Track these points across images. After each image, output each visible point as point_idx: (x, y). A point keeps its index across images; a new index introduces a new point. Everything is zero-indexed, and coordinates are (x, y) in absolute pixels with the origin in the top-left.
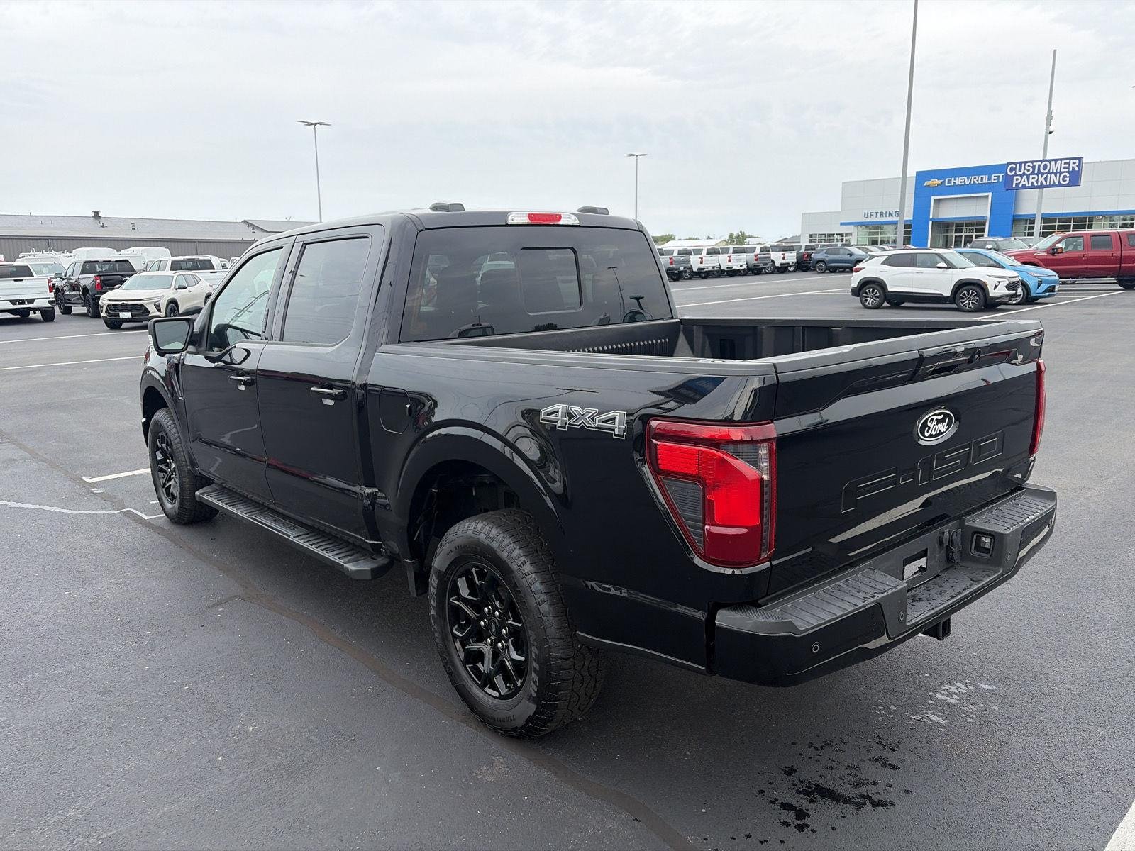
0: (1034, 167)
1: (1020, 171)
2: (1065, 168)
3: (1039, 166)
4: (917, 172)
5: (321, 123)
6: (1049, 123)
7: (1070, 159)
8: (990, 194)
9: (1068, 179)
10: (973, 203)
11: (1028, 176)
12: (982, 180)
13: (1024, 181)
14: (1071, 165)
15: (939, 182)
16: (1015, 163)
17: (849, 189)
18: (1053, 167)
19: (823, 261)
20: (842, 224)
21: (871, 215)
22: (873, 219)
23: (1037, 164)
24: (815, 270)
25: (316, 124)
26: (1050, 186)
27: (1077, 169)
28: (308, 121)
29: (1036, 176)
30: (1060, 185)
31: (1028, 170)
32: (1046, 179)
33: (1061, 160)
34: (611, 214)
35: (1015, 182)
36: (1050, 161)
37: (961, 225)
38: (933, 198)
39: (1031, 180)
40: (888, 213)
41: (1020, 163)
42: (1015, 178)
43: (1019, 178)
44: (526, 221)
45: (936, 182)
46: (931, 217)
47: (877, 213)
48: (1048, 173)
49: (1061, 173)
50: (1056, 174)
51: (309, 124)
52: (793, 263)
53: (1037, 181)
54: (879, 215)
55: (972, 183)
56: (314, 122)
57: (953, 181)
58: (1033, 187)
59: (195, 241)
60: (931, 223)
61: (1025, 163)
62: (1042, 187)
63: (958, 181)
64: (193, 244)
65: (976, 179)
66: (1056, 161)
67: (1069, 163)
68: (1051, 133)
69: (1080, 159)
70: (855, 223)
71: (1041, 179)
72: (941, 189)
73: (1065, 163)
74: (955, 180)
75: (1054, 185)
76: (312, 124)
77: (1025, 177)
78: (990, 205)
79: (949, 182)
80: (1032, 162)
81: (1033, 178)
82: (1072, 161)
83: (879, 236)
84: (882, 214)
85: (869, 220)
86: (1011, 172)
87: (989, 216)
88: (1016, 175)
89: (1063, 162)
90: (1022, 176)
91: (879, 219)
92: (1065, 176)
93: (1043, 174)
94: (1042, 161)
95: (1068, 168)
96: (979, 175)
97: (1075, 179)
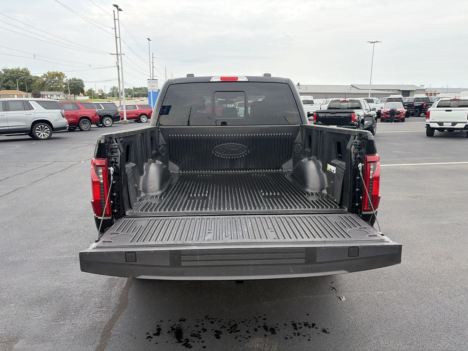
5: (377, 42)
25: (375, 42)
28: (372, 41)
34: (272, 76)
44: (220, 80)
51: (372, 43)
56: (374, 42)
59: (326, 93)
64: (325, 94)
76: (373, 43)
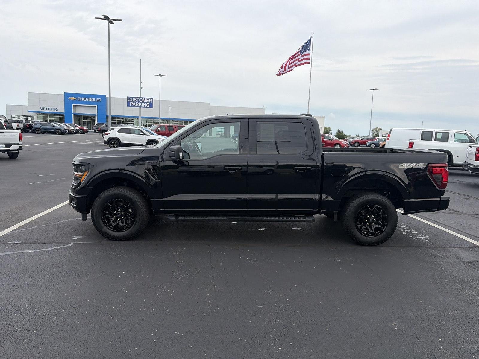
0: (137, 99)
1: (132, 100)
2: (148, 101)
3: (139, 99)
4: (65, 93)
6: (141, 85)
7: (149, 98)
8: (97, 106)
9: (149, 105)
10: (90, 108)
11: (135, 102)
12: (93, 100)
13: (134, 104)
14: (150, 101)
15: (75, 98)
16: (130, 97)
17: (31, 96)
18: (143, 100)
19: (39, 128)
20: (29, 111)
21: (44, 109)
22: (45, 111)
23: (138, 98)
24: (35, 132)
26: (143, 107)
27: (152, 102)
29: (138, 103)
30: (146, 107)
31: (135, 100)
32: (141, 104)
33: (146, 98)
35: (131, 104)
36: (142, 98)
37: (85, 117)
38: (73, 105)
39: (136, 104)
40: (52, 109)
41: (132, 97)
42: (131, 102)
43: (132, 103)
45: (74, 98)
46: (73, 112)
47: (47, 108)
48: (142, 102)
49: (147, 103)
50: (145, 103)
52: (22, 128)
53: (139, 105)
54: (48, 109)
55: (89, 100)
57: (81, 99)
58: (137, 106)
60: (73, 115)
61: (134, 97)
62: (140, 107)
63: (83, 99)
65: (90, 99)
66: (144, 98)
67: (149, 100)
68: (142, 88)
69: (152, 99)
70: (36, 111)
71: (140, 104)
72: (76, 101)
73: (148, 100)
74: (82, 98)
75: (144, 107)
77: (134, 103)
78: (97, 110)
79: (79, 99)
80: (136, 98)
81: (137, 103)
82: (150, 99)
83: (49, 118)
84: (49, 109)
85: (43, 111)
86: (129, 100)
87: (97, 114)
88: (131, 101)
89: (147, 99)
90: (133, 102)
91: (48, 111)
92: (148, 104)
93: (140, 103)
94: (140, 98)
95: (149, 101)
96: (91, 98)
97: (151, 106)
